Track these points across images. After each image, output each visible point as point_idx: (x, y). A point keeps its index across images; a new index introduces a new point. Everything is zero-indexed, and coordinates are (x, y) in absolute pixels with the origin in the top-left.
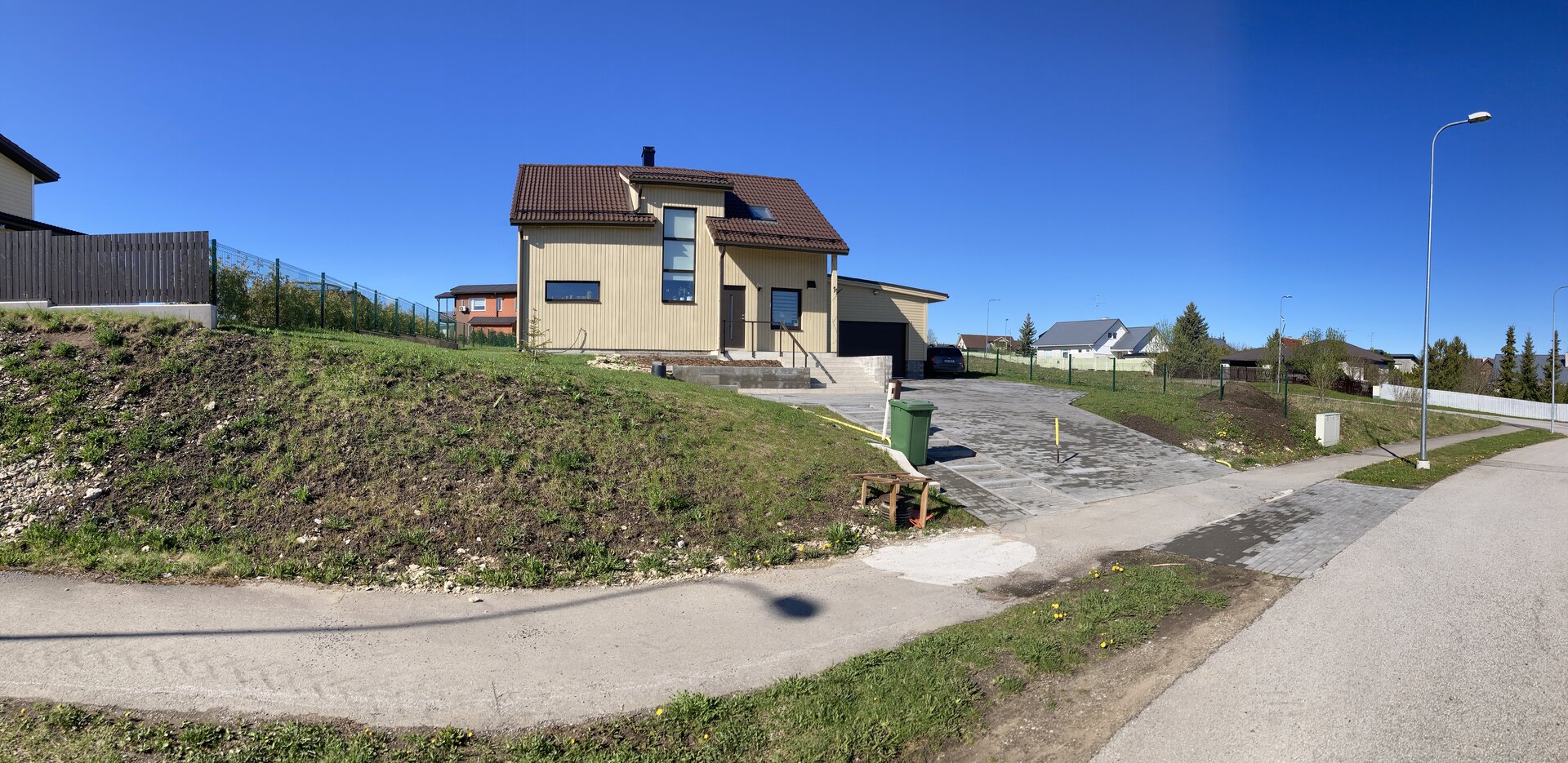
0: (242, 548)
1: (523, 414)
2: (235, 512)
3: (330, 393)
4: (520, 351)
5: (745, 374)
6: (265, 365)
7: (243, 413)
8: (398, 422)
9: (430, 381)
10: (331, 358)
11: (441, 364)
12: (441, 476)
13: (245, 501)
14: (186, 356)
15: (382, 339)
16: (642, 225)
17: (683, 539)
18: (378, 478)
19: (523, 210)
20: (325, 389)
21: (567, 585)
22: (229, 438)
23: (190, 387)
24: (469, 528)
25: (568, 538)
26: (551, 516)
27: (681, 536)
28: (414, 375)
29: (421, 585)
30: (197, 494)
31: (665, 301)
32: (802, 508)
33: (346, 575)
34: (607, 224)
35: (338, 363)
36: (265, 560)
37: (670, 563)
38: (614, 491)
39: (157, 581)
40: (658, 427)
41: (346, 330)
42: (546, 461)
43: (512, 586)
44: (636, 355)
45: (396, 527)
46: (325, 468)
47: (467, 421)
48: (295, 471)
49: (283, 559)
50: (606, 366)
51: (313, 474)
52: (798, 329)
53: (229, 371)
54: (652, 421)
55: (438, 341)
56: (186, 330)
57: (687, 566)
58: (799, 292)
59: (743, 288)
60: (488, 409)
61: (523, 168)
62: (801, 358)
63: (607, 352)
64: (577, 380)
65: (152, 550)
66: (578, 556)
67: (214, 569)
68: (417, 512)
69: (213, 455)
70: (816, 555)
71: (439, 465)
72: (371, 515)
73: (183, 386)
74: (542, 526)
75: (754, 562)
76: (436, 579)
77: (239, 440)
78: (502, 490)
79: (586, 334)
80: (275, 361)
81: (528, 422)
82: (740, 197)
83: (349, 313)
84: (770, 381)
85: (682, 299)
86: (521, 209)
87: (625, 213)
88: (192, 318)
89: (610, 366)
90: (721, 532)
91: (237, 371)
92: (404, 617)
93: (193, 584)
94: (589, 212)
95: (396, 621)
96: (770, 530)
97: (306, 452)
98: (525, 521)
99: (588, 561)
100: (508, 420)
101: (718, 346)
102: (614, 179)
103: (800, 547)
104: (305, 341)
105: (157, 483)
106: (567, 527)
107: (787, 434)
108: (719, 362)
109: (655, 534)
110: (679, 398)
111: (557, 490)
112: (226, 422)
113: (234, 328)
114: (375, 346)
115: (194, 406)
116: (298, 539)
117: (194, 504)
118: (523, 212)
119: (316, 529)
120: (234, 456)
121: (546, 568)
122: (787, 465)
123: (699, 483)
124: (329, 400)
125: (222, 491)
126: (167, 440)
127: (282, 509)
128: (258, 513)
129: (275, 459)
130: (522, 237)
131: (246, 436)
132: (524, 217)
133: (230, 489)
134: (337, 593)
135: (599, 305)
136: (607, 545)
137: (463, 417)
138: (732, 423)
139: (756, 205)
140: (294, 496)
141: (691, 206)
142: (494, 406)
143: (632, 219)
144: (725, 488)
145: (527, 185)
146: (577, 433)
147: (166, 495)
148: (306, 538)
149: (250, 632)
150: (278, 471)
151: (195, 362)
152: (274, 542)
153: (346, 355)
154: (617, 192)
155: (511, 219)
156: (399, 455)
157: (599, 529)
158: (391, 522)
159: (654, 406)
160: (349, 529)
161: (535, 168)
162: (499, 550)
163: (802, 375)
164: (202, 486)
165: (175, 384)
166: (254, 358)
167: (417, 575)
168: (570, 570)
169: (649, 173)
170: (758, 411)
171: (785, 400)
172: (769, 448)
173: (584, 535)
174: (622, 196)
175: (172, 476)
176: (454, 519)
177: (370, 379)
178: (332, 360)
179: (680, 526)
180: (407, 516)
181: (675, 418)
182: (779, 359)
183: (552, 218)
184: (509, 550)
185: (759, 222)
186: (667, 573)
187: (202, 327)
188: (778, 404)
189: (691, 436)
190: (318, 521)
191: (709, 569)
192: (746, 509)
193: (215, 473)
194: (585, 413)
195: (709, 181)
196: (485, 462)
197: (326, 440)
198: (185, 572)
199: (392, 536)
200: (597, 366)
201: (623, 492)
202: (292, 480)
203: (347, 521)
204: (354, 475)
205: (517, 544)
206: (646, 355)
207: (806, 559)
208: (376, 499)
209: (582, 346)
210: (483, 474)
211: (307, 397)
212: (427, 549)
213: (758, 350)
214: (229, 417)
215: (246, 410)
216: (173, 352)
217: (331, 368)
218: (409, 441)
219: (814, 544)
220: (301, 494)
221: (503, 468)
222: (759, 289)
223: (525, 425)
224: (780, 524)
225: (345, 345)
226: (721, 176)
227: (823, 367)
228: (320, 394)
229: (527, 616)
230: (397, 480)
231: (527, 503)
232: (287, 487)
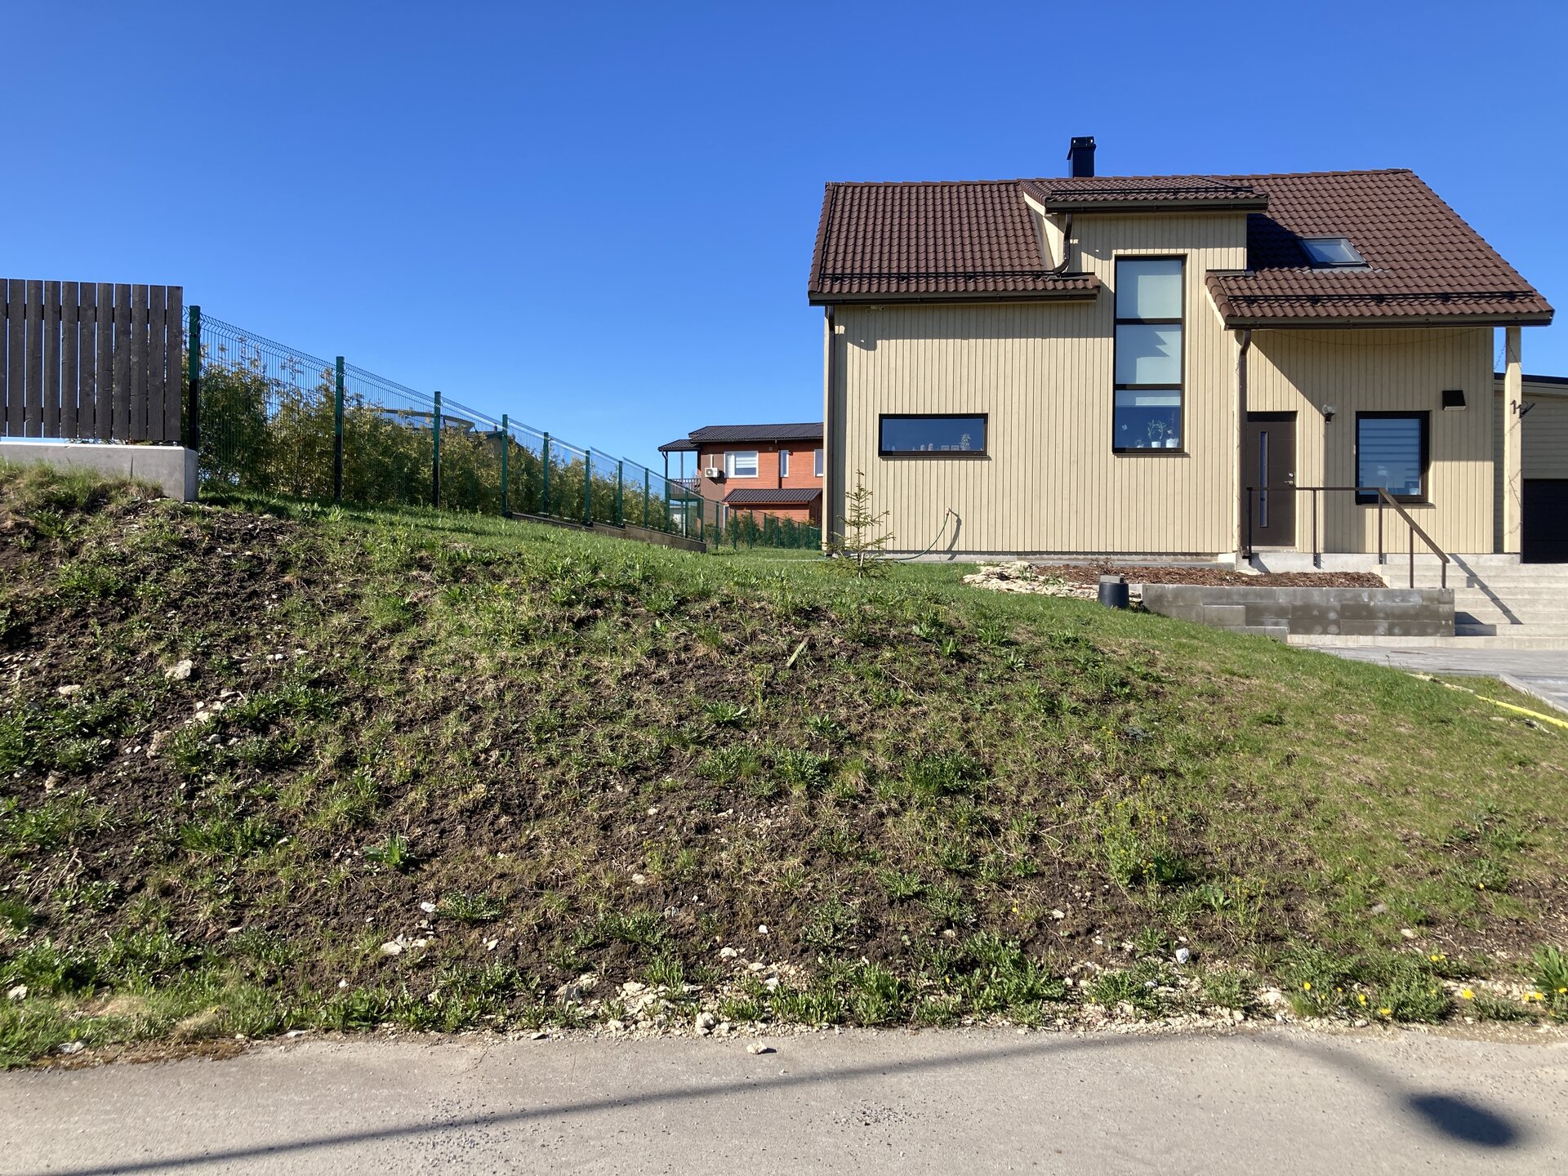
0: (253, 975)
1: (845, 682)
2: (237, 898)
3: (454, 642)
4: (829, 555)
5: (1298, 603)
6: (309, 582)
7: (257, 686)
8: (597, 700)
9: (661, 615)
10: (457, 570)
11: (680, 581)
12: (684, 804)
13: (260, 873)
14: (124, 560)
15: (562, 531)
16: (1072, 297)
17: (1186, 946)
18: (557, 812)
19: (834, 274)
20: (443, 634)
21: (945, 1023)
22: (224, 741)
23: (131, 630)
24: (744, 906)
25: (942, 929)
26: (907, 885)
27: (1183, 939)
28: (628, 604)
29: (650, 1023)
30: (147, 863)
31: (1118, 451)
32: (1463, 903)
33: (490, 1013)
34: (1001, 299)
35: (471, 580)
36: (308, 996)
37: (1162, 991)
38: (1035, 839)
39: (46, 1061)
40: (1120, 710)
41: (485, 512)
42: (894, 774)
43: (834, 1022)
44: (1061, 563)
45: (596, 910)
46: (444, 796)
47: (735, 696)
48: (377, 807)
49: (348, 992)
50: (1004, 585)
51: (417, 810)
52: (1421, 501)
53: (226, 595)
54: (1107, 699)
55: (667, 537)
56: (124, 501)
57: (1199, 1002)
58: (1424, 417)
59: (1290, 416)
60: (776, 672)
61: (834, 191)
62: (1429, 568)
63: (1001, 557)
64: (950, 614)
65: (33, 994)
66: (965, 966)
67: (188, 1024)
68: (638, 878)
69: (186, 778)
70: (1508, 1015)
71: (681, 782)
72: (542, 888)
73: (116, 627)
74: (891, 903)
75: (1353, 1009)
76: (679, 1009)
77: (251, 744)
78: (809, 831)
79: (959, 522)
80: (331, 573)
81: (856, 697)
82: (1281, 222)
83: (490, 477)
84: (1357, 619)
85: (1155, 445)
86: (830, 271)
87: (1038, 275)
88: (139, 476)
89: (1012, 586)
90: (1269, 938)
91: (243, 594)
92: (616, 1087)
93: (137, 1061)
94: (968, 276)
95: (600, 1095)
96: (1385, 943)
97: (401, 766)
98: (857, 894)
99: (986, 978)
100: (815, 692)
101: (1235, 544)
102: (1015, 207)
103: (1463, 991)
104: (400, 532)
105: (47, 845)
106: (938, 907)
107: (1413, 737)
108: (1238, 577)
109: (1125, 931)
110: (1162, 652)
111: (918, 833)
112: (218, 706)
113: (237, 501)
114: (548, 545)
115: (140, 671)
116: (384, 946)
117: (141, 886)
118: (835, 278)
119: (424, 923)
120: (237, 780)
121: (901, 987)
122: (1418, 806)
123: (1217, 831)
124: (452, 657)
125: (207, 856)
126: (74, 747)
127: (345, 885)
128: (292, 898)
129: (331, 782)
130: (832, 328)
131: (265, 735)
132: (836, 289)
133: (228, 850)
134: (471, 1050)
135: (985, 463)
136: (1024, 945)
137: (727, 687)
138: (1281, 709)
139: (1319, 235)
140: (376, 858)
141: (1173, 251)
142: (788, 665)
143: (1050, 285)
144: (1274, 844)
145: (840, 225)
146: (954, 720)
147: (71, 870)
148: (403, 944)
149: (271, 1150)
150: (337, 807)
151: (145, 572)
152: (328, 957)
153: (488, 564)
154: (1020, 233)
155: (810, 293)
156: (600, 765)
157: (1007, 914)
158: (584, 900)
159: (1111, 667)
160: (495, 919)
161: (858, 190)
162: (805, 950)
163: (1435, 605)
164: (158, 847)
165: (93, 621)
166: (285, 566)
167: (641, 1003)
168: (949, 993)
169: (1084, 191)
170: (1339, 684)
171: (1398, 661)
172: (1370, 766)
173: (976, 925)
174: (1030, 239)
175: (86, 826)
176: (712, 888)
177: (540, 612)
178: (458, 574)
179: (1178, 919)
180: (618, 886)
181: (1157, 693)
182: (1377, 570)
183: (894, 288)
184: (826, 951)
185: (1326, 271)
186: (1156, 1012)
187: (161, 496)
188: (1383, 669)
189: (1191, 730)
190: (427, 907)
191: (1248, 1011)
192: (1323, 893)
193: (191, 817)
194: (969, 680)
195: (1211, 195)
196: (773, 777)
197: (446, 739)
198: (117, 1037)
199: (587, 927)
200: (985, 585)
201: (1053, 845)
202: (368, 825)
203: (490, 902)
204: (506, 809)
205: (843, 939)
206: (1082, 562)
207: (1480, 1019)
208: (552, 854)
209: (952, 545)
210: (769, 799)
211: (405, 651)
212: (660, 951)
213: (1327, 551)
214: (224, 694)
215: (266, 679)
216: (90, 551)
217: (456, 589)
218: (619, 737)
219: (1498, 987)
220: (391, 854)
221: (808, 788)
222: (1328, 417)
223: (850, 703)
224: (1407, 933)
225: (485, 542)
226: (1237, 184)
227: (1484, 588)
228: (434, 643)
229: (869, 1080)
230: (596, 816)
231: (859, 859)
232: (358, 841)
